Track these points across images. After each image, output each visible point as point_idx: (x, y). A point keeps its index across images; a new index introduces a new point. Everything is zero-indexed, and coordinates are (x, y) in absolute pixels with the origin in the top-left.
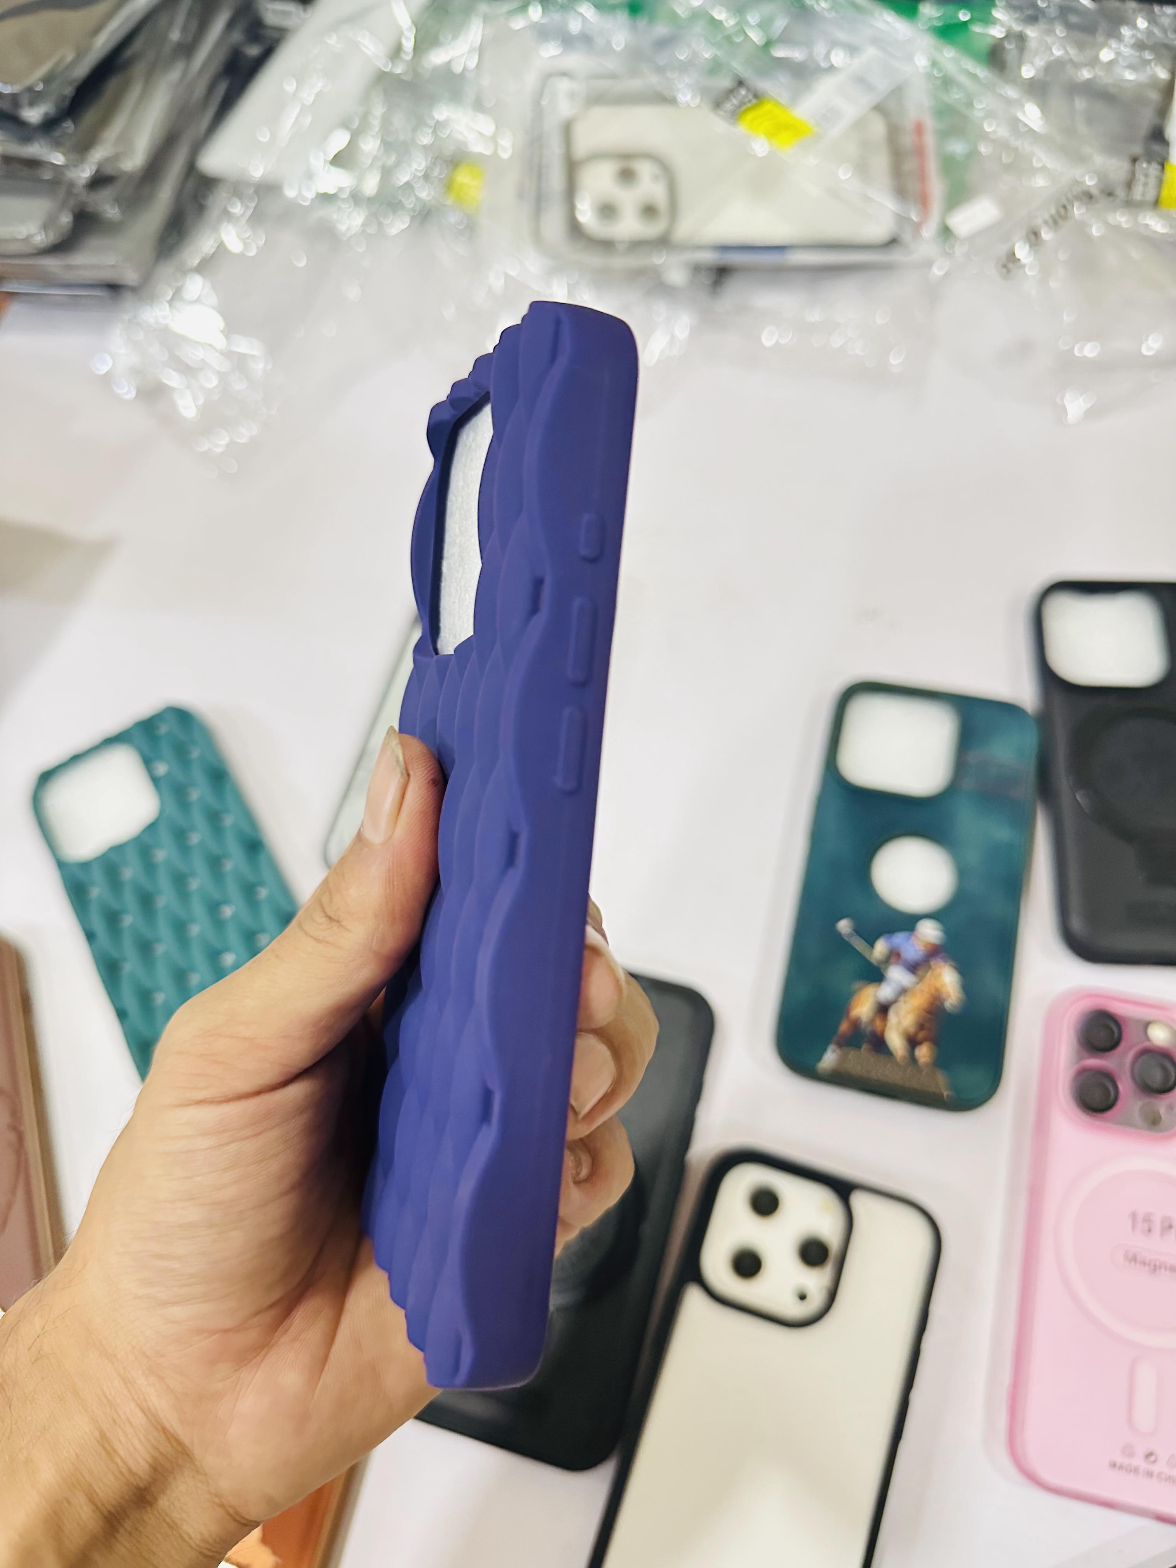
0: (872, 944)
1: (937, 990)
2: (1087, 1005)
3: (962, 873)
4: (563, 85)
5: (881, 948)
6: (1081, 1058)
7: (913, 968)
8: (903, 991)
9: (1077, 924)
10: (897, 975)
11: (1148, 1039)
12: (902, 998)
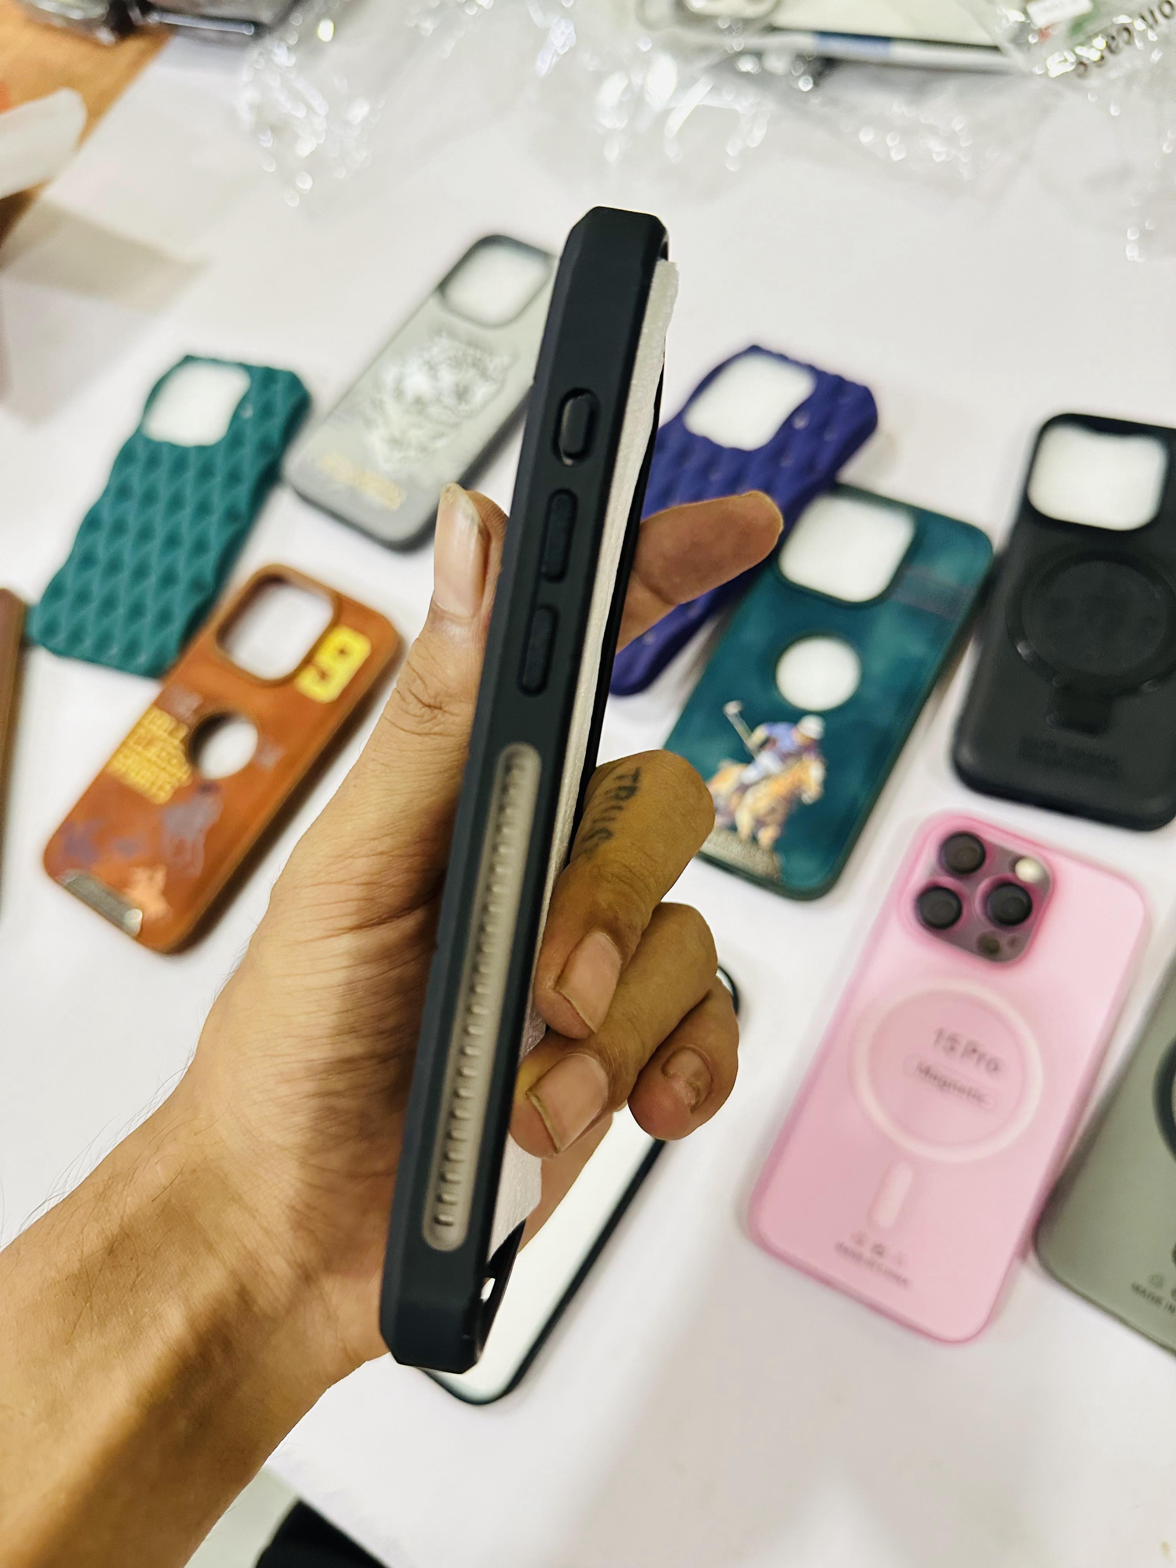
0: (752, 728)
1: (801, 781)
3: (865, 678)
5: (761, 733)
6: (936, 873)
7: (785, 757)
8: (767, 777)
10: (766, 761)
11: (1014, 872)
12: (764, 782)
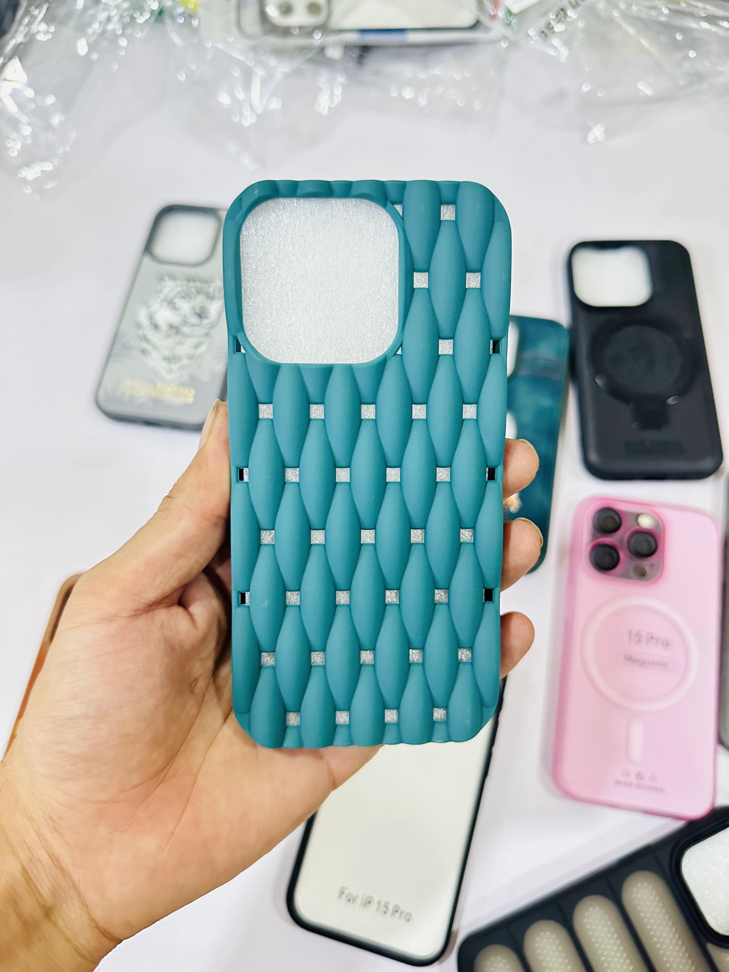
2: (600, 505)
3: (520, 427)
6: (595, 538)
9: (593, 457)
11: (638, 524)
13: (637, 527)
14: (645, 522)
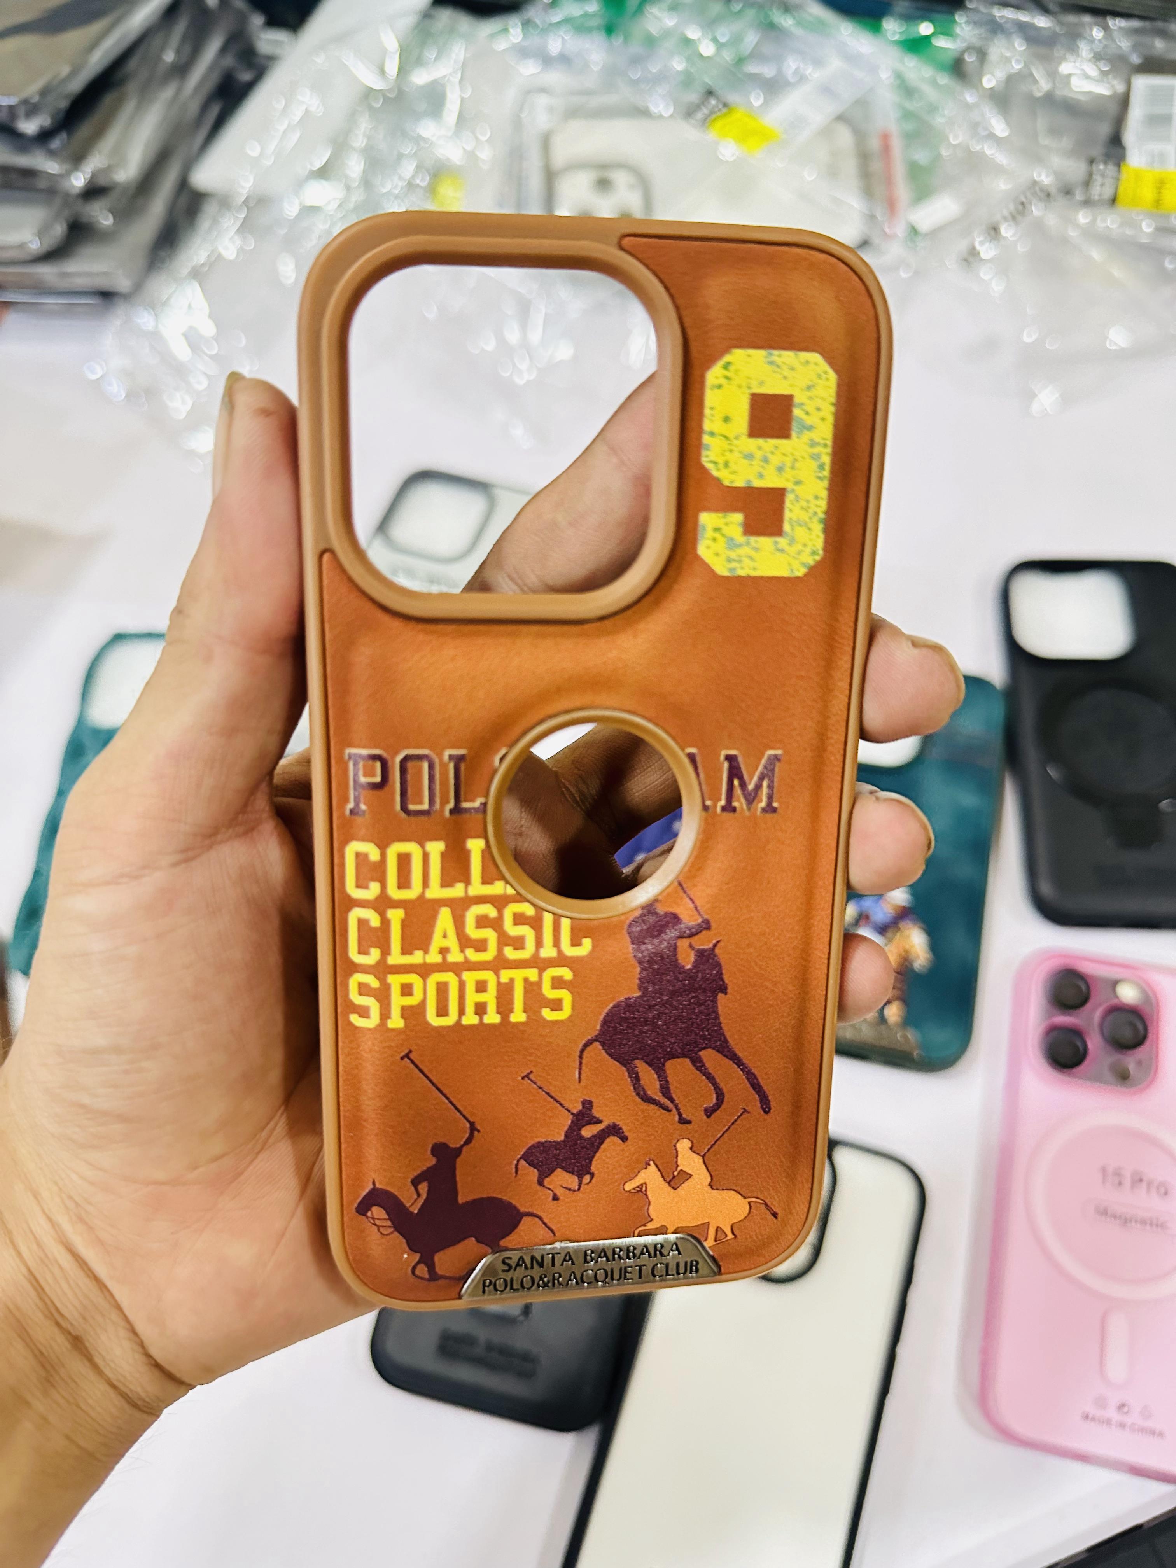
1: (907, 952)
2: (1054, 964)
4: (542, 101)
5: (850, 911)
6: (1050, 1015)
7: (882, 930)
9: (1046, 889)
11: (1117, 997)
13: (1115, 1001)
14: (1128, 994)
